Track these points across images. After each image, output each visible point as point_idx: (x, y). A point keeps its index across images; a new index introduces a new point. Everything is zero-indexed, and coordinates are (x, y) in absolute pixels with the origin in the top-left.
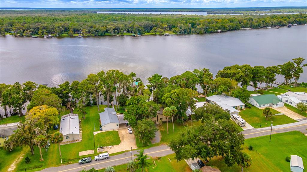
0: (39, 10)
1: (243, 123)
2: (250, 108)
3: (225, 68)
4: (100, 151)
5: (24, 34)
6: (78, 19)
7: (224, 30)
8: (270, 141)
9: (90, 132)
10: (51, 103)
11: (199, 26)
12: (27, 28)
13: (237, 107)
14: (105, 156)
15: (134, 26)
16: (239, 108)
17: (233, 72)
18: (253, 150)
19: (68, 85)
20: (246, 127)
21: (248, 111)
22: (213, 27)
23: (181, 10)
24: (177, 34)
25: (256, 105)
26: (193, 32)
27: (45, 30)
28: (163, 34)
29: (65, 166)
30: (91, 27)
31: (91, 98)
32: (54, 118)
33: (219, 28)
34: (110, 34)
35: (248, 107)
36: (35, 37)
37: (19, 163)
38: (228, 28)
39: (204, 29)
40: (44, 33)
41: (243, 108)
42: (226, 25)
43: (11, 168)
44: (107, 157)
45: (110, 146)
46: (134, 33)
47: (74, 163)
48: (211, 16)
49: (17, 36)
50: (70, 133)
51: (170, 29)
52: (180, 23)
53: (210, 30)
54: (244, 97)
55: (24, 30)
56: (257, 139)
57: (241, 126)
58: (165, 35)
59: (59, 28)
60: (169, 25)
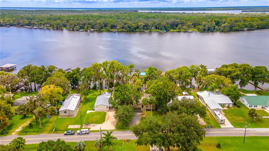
1: (222, 121)
2: (239, 107)
3: (222, 66)
4: (85, 127)
5: (75, 29)
6: (119, 17)
7: (251, 28)
8: (244, 143)
9: (85, 111)
10: (59, 84)
11: (224, 24)
12: (77, 23)
13: (224, 104)
14: (85, 131)
15: (161, 24)
16: (227, 106)
17: (228, 70)
18: (220, 148)
19: (79, 70)
20: (225, 125)
21: (235, 110)
22: (239, 26)
23: (215, 9)
24: (201, 31)
25: (247, 105)
26: (217, 30)
27: (89, 26)
28: (187, 30)
29: (54, 134)
30: (125, 24)
31: (97, 83)
32: (58, 96)
33: (246, 26)
34: (140, 30)
35: (237, 106)
36: (82, 31)
37: (25, 126)
38: (257, 26)
39: (228, 28)
40: (89, 28)
41: (231, 106)
42: (255, 24)
43: (18, 130)
44: (87, 133)
45: (94, 124)
46: (161, 29)
47: (61, 133)
48: (243, 14)
49: (70, 30)
50: (67, 109)
51: (195, 26)
52: (205, 21)
53: (236, 28)
54: (233, 96)
55: (75, 26)
56: (231, 138)
57: (220, 123)
58: (189, 32)
59: (100, 24)
60: (194, 23)
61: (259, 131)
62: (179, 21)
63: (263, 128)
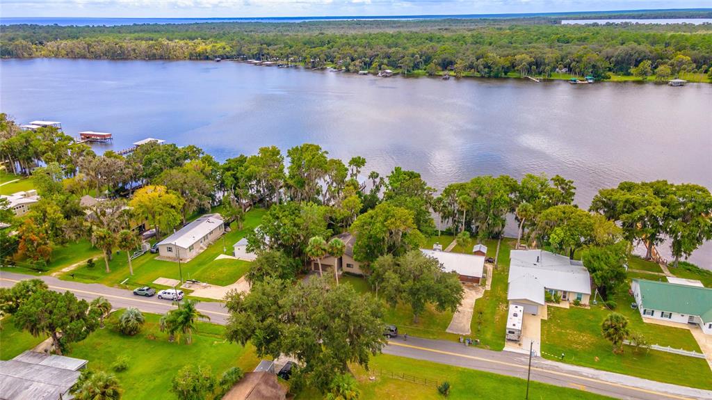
0: (439, 19)
1: (514, 333)
4: (185, 287)
5: (350, 68)
8: (527, 398)
9: (216, 253)
13: (565, 292)
14: (173, 294)
16: (572, 298)
18: (445, 395)
20: (520, 345)
28: (667, 79)
30: (479, 57)
34: (518, 75)
36: (363, 74)
40: (382, 66)
41: (585, 301)
43: (69, 268)
44: (176, 298)
45: (205, 284)
49: (340, 71)
50: (172, 243)
55: (352, 60)
58: (671, 85)
59: (413, 57)
60: (703, 56)
61: (609, 380)
62: (647, 51)
63: (631, 375)
